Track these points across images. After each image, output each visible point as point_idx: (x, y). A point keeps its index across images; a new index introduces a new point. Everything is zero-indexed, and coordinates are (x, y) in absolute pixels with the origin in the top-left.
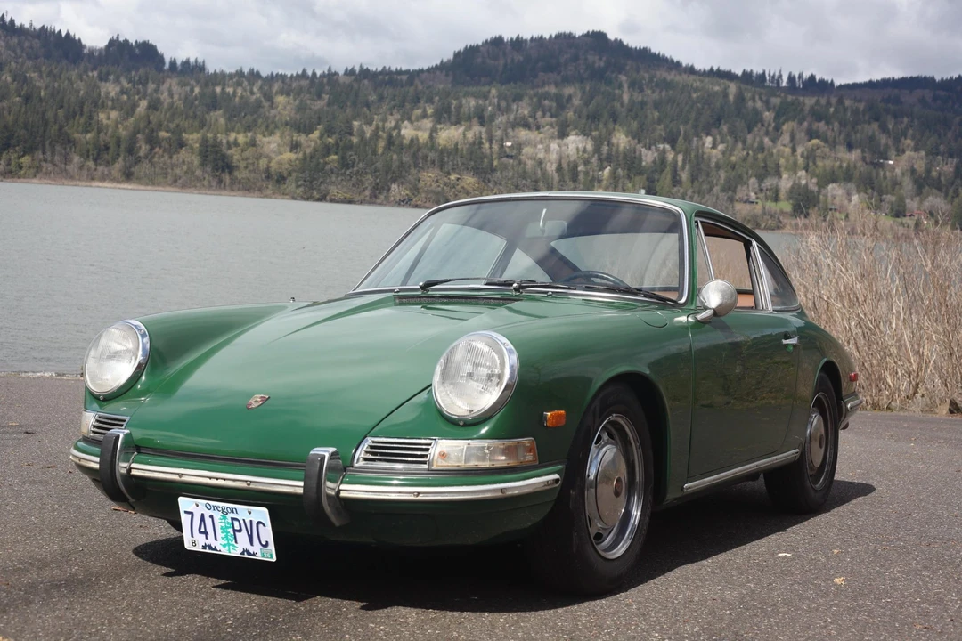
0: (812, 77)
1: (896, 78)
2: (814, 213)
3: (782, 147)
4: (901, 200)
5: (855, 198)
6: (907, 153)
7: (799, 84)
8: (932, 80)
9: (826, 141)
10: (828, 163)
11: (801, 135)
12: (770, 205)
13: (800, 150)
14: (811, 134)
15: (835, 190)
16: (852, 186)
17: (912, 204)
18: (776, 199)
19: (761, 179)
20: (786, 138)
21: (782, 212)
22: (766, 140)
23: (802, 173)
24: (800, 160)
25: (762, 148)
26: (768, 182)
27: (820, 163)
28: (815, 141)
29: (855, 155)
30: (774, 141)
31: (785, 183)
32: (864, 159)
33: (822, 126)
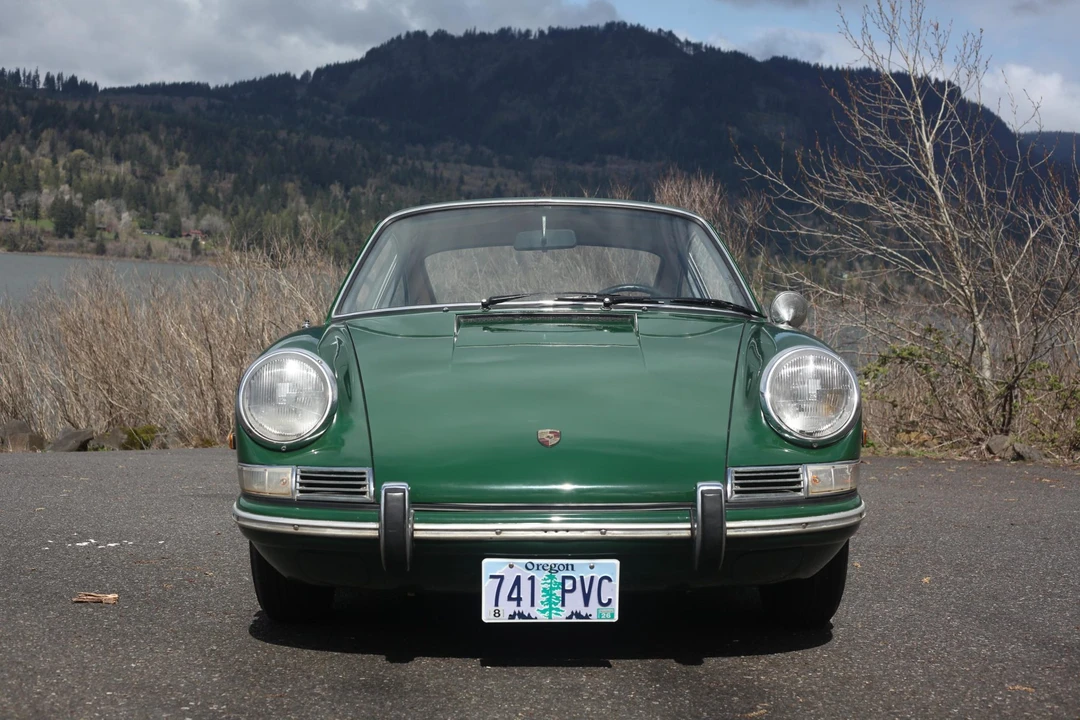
0: (73, 79)
1: (167, 83)
2: (79, 231)
3: (41, 158)
4: (177, 217)
5: (125, 216)
6: (182, 166)
7: (58, 86)
8: (206, 86)
9: (91, 152)
10: (94, 176)
11: (61, 145)
12: (30, 224)
13: (61, 162)
14: (74, 144)
15: (102, 208)
16: (122, 202)
17: (188, 223)
18: (36, 216)
19: (18, 193)
20: (45, 147)
21: (43, 231)
22: (23, 149)
23: (65, 187)
24: (62, 173)
25: (18, 158)
26: (27, 198)
27: (85, 176)
28: (78, 152)
29: (124, 168)
30: (32, 150)
31: (46, 198)
32: (134, 173)
33: (86, 134)
